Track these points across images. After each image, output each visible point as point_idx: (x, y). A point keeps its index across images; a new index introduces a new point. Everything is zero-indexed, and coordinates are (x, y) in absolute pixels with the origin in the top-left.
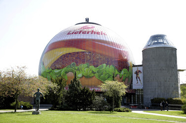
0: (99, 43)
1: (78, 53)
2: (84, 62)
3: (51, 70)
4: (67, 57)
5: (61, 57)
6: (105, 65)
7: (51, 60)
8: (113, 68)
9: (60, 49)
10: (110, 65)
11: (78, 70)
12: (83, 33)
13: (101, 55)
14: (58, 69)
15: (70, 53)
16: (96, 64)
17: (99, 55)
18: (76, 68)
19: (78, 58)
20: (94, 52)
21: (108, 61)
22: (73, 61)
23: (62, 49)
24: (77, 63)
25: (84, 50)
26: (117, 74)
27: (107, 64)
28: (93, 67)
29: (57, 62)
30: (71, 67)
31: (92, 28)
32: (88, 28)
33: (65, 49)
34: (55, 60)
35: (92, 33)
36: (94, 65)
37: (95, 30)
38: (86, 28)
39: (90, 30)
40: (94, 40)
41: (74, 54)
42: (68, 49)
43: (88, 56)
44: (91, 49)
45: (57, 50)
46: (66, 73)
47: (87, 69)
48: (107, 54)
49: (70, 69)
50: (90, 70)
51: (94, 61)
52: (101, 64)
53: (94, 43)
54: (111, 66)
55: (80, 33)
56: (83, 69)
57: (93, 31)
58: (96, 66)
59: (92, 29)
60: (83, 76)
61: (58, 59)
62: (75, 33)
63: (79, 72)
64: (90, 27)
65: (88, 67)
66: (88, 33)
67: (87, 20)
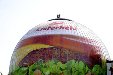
0: (67, 38)
1: (45, 49)
2: (51, 59)
3: (19, 68)
4: (35, 54)
5: (29, 55)
6: (73, 61)
7: (19, 58)
8: (83, 64)
9: (28, 46)
10: (79, 60)
11: (45, 67)
12: (51, 29)
13: (69, 50)
14: (26, 67)
15: (37, 50)
16: (64, 60)
17: (67, 51)
18: (44, 65)
19: (45, 55)
20: (62, 48)
21: (77, 57)
22: (40, 58)
23: (30, 46)
24: (44, 59)
25: (52, 46)
26: (88, 71)
27: (76, 60)
28: (61, 63)
29: (25, 59)
30: (38, 64)
31: (61, 23)
32: (57, 24)
33: (33, 45)
34: (23, 57)
35: (60, 29)
36: (62, 62)
37: (64, 26)
38: (55, 24)
39: (59, 25)
40: (62, 35)
41: (42, 50)
42: (36, 45)
43: (56, 52)
44: (59, 45)
45: (25, 47)
46: (34, 70)
47: (54, 65)
48: (76, 49)
49: (37, 66)
50: (58, 67)
51: (61, 57)
52: (70, 60)
53: (61, 38)
54: (81, 62)
55: (48, 29)
56: (50, 66)
57: (61, 27)
58: (64, 62)
59: (61, 25)
60: (51, 73)
61: (26, 57)
62: (44, 30)
63: (46, 69)
64: (59, 22)
65: (55, 64)
66: (56, 29)
67: (59, 16)
